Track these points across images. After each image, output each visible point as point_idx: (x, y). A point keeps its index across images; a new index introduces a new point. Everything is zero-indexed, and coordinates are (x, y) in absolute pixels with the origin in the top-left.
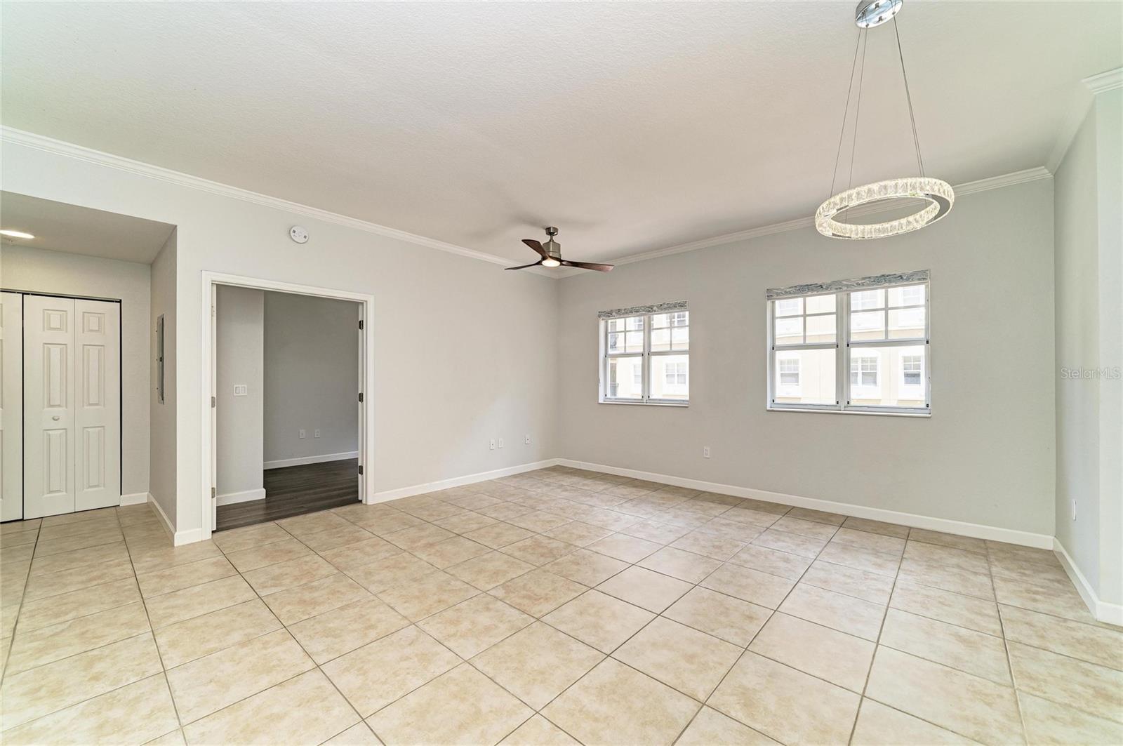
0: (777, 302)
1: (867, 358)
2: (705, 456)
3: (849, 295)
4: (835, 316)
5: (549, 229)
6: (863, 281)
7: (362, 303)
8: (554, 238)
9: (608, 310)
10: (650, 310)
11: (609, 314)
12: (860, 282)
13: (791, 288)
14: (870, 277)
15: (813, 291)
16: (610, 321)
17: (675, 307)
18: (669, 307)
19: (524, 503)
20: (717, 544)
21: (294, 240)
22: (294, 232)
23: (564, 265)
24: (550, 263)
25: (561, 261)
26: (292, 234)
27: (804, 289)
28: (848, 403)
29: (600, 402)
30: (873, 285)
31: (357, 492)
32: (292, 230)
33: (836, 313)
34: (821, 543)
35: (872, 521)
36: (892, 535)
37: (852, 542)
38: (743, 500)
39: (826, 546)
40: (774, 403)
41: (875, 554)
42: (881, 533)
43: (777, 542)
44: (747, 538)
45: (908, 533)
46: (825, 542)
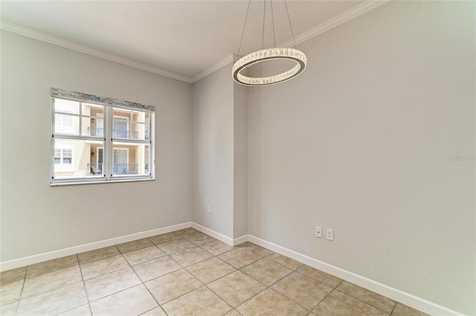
28: (112, 175)
34: (129, 270)
35: (129, 243)
36: (147, 246)
37: (140, 260)
38: (26, 268)
39: (134, 271)
40: (54, 179)
41: (159, 261)
42: (142, 247)
43: (106, 288)
44: (80, 299)
45: (151, 242)
46: (130, 268)
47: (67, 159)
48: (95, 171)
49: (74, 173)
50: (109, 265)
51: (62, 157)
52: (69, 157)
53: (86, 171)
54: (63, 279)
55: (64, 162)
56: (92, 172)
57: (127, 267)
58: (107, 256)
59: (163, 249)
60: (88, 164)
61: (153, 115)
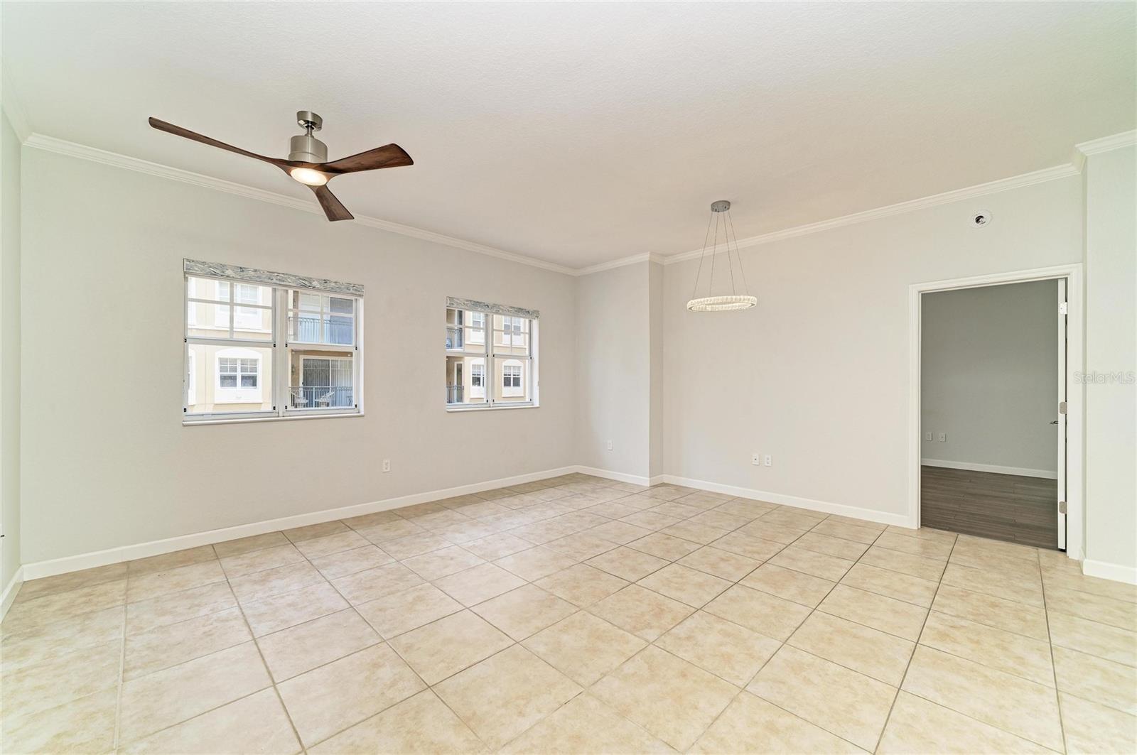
48: (297, 401)
51: (239, 375)
61: (535, 323)
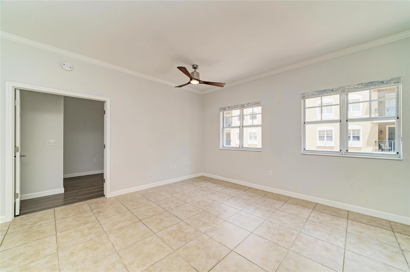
0: (307, 100)
1: (328, 130)
2: (269, 175)
3: (347, 95)
4: (339, 106)
5: (193, 66)
6: (358, 86)
7: (105, 102)
8: (196, 70)
9: (224, 107)
10: (243, 107)
11: (224, 109)
12: (356, 87)
13: (316, 92)
14: (362, 84)
15: (327, 93)
16: (225, 112)
17: (255, 104)
18: (252, 105)
19: (181, 198)
20: (281, 232)
21: (64, 69)
22: (64, 65)
23: (201, 83)
24: (194, 82)
25: (200, 81)
26: (63, 66)
27: (322, 93)
28: (347, 151)
29: (220, 148)
30: (364, 88)
31: (103, 190)
32: (62, 64)
33: (340, 104)
34: (343, 233)
35: (363, 215)
36: (381, 227)
37: (361, 232)
38: (289, 198)
39: (346, 236)
40: (305, 150)
41: (382, 245)
42: (373, 225)
43: (315, 232)
44: (297, 227)
45: (391, 226)
46: (345, 233)
47: (356, 137)
49: (362, 148)
50: (331, 220)
52: (358, 135)
53: (374, 148)
54: (299, 212)
55: (354, 140)
56: (380, 147)
57: (343, 230)
58: (335, 214)
59: (400, 240)
60: (376, 141)
